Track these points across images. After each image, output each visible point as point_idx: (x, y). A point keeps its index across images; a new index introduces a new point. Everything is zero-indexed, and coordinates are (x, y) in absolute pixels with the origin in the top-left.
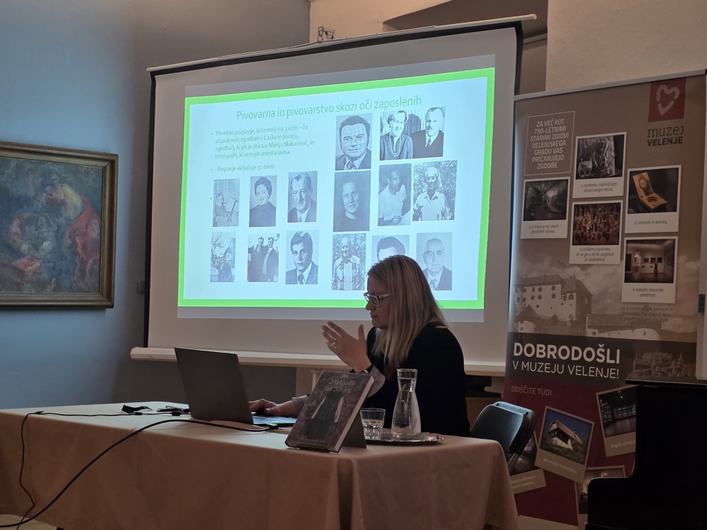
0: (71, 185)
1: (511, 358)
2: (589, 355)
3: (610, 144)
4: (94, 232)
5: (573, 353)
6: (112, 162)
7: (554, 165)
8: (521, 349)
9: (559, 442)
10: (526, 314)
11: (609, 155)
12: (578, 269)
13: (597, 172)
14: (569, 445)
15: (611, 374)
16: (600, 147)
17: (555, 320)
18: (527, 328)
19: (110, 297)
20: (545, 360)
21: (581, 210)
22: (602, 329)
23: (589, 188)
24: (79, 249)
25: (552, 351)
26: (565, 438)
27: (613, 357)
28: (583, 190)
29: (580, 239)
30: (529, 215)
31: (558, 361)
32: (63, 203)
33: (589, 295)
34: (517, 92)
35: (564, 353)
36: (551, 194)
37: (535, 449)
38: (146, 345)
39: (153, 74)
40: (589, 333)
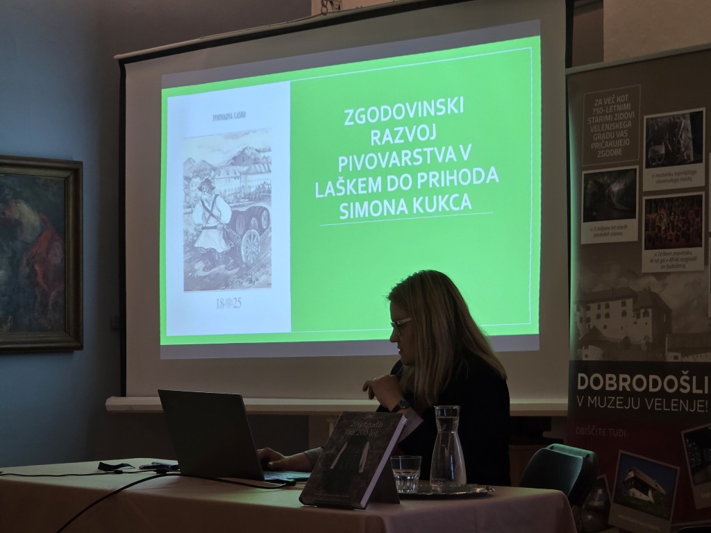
0: (27, 201)
1: (574, 393)
2: (671, 384)
3: (686, 123)
4: (56, 258)
5: (651, 383)
6: (75, 170)
7: (618, 152)
8: (586, 381)
9: (638, 494)
10: (590, 337)
11: (686, 137)
12: (652, 279)
13: (673, 158)
14: (650, 497)
15: (698, 406)
16: (673, 126)
17: (627, 343)
18: (593, 354)
19: (78, 336)
20: (616, 393)
21: (653, 205)
22: (686, 352)
23: (662, 179)
24: (40, 279)
25: (625, 382)
26: (644, 488)
27: (700, 385)
28: (654, 181)
29: (654, 241)
30: (590, 214)
31: (633, 393)
32: (18, 223)
33: (668, 311)
34: (569, 64)
35: (640, 383)
36: (616, 188)
37: (607, 503)
38: (123, 394)
39: (123, 62)
40: (670, 357)
